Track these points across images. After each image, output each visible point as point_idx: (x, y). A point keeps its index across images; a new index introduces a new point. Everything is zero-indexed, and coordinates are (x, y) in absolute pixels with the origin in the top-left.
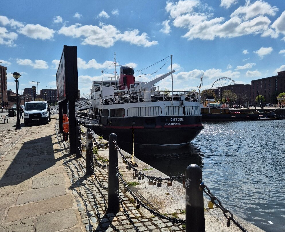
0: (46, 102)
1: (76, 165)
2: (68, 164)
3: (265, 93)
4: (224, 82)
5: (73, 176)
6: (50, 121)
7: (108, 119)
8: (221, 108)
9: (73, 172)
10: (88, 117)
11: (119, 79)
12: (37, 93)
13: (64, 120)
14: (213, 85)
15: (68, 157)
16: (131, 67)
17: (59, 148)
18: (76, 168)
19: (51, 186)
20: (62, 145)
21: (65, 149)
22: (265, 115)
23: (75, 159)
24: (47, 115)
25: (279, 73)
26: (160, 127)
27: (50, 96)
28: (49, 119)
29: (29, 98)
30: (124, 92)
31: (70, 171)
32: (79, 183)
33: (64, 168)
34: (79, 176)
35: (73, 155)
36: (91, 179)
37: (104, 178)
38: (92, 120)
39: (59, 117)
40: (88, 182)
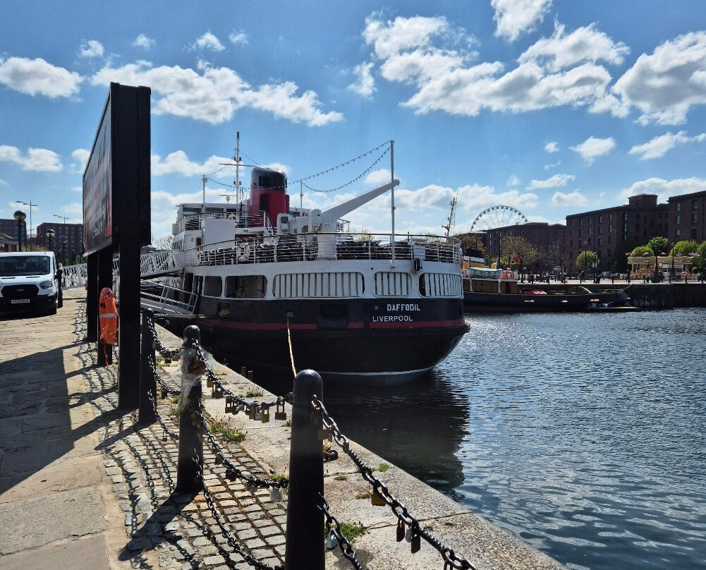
0: (51, 254)
1: (142, 450)
2: (113, 451)
3: (599, 245)
4: (500, 216)
5: (133, 498)
6: (60, 305)
7: (219, 304)
8: (500, 281)
9: (134, 483)
10: (164, 296)
11: (248, 201)
12: (28, 233)
13: (103, 305)
14: (475, 223)
15: (114, 422)
16: (280, 171)
17: (85, 389)
18: (143, 463)
19: (58, 543)
20: (95, 380)
21: (105, 392)
22: (604, 299)
23: (135, 429)
24: (54, 289)
25: (632, 199)
26: (359, 325)
27: (64, 239)
28: (57, 302)
29: (6, 245)
30: (261, 233)
31: (121, 478)
32: (155, 529)
33: (101, 465)
34: (154, 497)
35: (130, 415)
36: (195, 511)
37: (239, 505)
38: (176, 304)
39: (85, 296)
40: (185, 523)
